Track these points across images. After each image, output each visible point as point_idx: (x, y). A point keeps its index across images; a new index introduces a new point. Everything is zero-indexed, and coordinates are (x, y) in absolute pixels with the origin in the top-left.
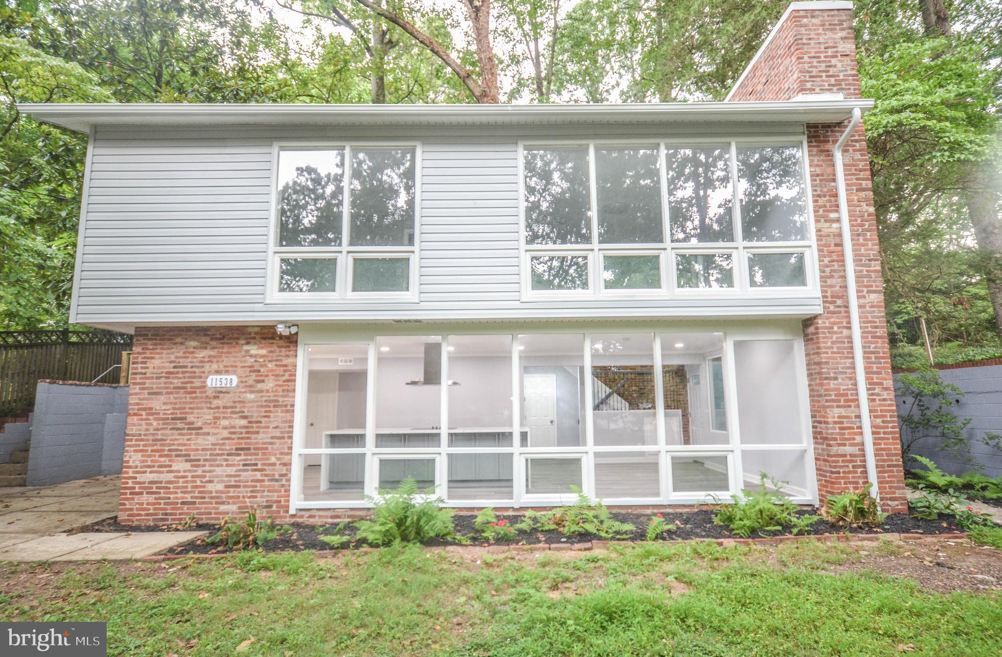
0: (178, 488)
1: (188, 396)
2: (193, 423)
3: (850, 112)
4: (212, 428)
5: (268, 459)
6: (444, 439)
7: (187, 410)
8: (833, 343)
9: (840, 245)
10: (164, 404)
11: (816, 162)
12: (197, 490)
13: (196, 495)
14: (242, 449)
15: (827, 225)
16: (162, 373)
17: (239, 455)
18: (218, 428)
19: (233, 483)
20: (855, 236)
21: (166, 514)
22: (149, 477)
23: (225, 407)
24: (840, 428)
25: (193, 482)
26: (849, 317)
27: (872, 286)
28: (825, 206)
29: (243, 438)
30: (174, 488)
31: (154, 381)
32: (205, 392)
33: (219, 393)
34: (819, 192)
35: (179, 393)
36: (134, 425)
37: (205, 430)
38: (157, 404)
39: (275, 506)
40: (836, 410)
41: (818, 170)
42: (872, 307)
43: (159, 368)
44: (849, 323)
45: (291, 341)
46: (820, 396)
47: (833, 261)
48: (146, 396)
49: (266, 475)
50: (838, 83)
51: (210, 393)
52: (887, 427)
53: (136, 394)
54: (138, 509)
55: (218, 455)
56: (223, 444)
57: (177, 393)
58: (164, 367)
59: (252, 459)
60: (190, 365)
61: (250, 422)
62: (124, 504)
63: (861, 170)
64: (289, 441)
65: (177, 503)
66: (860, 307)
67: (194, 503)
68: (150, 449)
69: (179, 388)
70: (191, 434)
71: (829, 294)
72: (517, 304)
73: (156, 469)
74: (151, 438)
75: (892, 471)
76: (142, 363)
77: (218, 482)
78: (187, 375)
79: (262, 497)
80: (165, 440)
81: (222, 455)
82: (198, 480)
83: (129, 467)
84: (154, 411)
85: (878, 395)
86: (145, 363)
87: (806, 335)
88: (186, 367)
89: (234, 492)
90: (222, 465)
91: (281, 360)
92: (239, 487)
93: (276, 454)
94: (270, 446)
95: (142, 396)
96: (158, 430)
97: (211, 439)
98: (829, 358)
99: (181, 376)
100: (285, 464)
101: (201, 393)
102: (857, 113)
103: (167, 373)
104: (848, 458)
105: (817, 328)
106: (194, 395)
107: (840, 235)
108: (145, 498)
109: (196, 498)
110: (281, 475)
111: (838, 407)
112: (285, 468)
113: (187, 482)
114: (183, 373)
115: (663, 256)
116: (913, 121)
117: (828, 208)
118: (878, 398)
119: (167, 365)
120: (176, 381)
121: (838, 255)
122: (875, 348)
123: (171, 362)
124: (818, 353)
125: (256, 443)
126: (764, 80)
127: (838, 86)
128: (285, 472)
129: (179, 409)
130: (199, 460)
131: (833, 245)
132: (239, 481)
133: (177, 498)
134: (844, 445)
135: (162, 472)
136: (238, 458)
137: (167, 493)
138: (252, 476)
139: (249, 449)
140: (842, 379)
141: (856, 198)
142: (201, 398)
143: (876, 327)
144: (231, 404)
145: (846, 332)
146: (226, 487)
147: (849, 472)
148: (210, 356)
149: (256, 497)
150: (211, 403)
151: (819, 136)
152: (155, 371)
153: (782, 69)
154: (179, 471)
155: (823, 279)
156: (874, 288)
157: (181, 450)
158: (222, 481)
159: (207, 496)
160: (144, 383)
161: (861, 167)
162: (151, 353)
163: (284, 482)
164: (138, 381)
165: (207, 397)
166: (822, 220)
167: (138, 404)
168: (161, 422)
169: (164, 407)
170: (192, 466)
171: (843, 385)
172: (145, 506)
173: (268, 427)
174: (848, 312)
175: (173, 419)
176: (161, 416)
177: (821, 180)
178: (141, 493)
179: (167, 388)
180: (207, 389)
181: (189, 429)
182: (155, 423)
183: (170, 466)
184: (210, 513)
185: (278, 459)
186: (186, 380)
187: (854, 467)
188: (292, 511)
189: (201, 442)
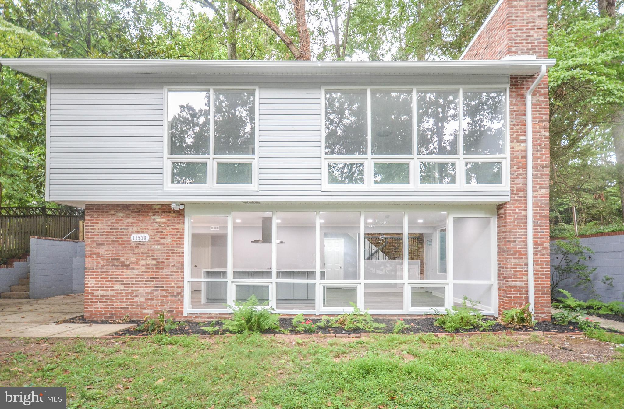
0: (118, 299)
1: (120, 246)
2: (124, 262)
3: (539, 68)
4: (136, 265)
5: (170, 284)
6: (274, 274)
7: (120, 255)
8: (515, 219)
9: (525, 157)
10: (106, 251)
11: (514, 103)
12: (129, 301)
13: (129, 304)
14: (154, 278)
15: (518, 144)
16: (104, 232)
17: (153, 281)
18: (139, 265)
19: (150, 298)
20: (535, 151)
21: (112, 314)
22: (100, 293)
23: (142, 253)
24: (515, 271)
25: (126, 296)
26: (526, 203)
27: (542, 184)
28: (518, 132)
29: (154, 272)
30: (115, 299)
31: (99, 237)
32: (130, 244)
33: (139, 244)
34: (514, 123)
35: (114, 244)
36: (89, 263)
37: (131, 267)
38: (102, 250)
39: (175, 311)
40: (513, 260)
41: (515, 108)
42: (541, 197)
43: (101, 229)
44: (526, 207)
45: (180, 214)
46: (504, 252)
47: (519, 168)
48: (95, 246)
49: (169, 293)
50: (533, 48)
51: (133, 245)
52: (543, 271)
53: (89, 244)
54: (95, 311)
55: (140, 281)
56: (143, 275)
57: (113, 244)
58: (104, 229)
59: (160, 284)
60: (120, 228)
61: (158, 262)
62: (88, 308)
63: (543, 108)
64: (182, 274)
65: (118, 308)
66: (534, 197)
67: (128, 308)
68: (100, 277)
69: (114, 241)
70: (123, 269)
71: (515, 189)
73: (104, 288)
74: (100, 270)
75: (544, 297)
76: (91, 226)
77: (141, 297)
78: (119, 233)
79: (167, 306)
80: (108, 272)
81: (142, 281)
82: (129, 295)
83: (89, 287)
84: (100, 255)
85: (540, 251)
86: (93, 226)
87: (498, 215)
88: (118, 229)
89: (151, 303)
90: (143, 287)
91: (175, 226)
92: (153, 300)
93: (174, 281)
94: (170, 277)
95: (93, 246)
96: (104, 266)
97: (136, 272)
98: (511, 229)
99: (115, 234)
100: (180, 287)
101: (127, 244)
102: (544, 69)
103: (107, 232)
104: (518, 289)
105: (505, 210)
106: (124, 246)
107: (525, 151)
108: (99, 305)
109: (129, 305)
110: (178, 294)
111: (514, 258)
112: (180, 289)
113: (123, 296)
114: (116, 232)
115: (412, 163)
116: (581, 76)
117: (519, 133)
118: (539, 253)
119: (106, 227)
120: (112, 237)
121: (523, 164)
122: (541, 223)
123: (109, 226)
124: (505, 226)
125: (162, 275)
126: (485, 46)
127: (533, 50)
128: (180, 292)
129: (115, 254)
130: (129, 284)
131: (520, 157)
132: (154, 296)
133: (117, 305)
134: (516, 281)
135: (108, 291)
136: (152, 283)
137: (112, 302)
138: (160, 293)
139: (158, 278)
140: (519, 242)
141: (538, 127)
142: (128, 247)
143: (543, 210)
144: (147, 252)
145: (523, 213)
146: (146, 299)
147: (517, 297)
148: (132, 223)
149: (164, 306)
150: (134, 250)
151: (517, 85)
152: (99, 231)
153: (497, 38)
154: (118, 290)
155: (512, 179)
156: (544, 186)
157: (118, 278)
158: (143, 296)
159: (135, 304)
160: (94, 238)
161: (543, 106)
162: (96, 220)
163: (180, 297)
164: (90, 237)
165: (131, 247)
166: (515, 141)
167: (91, 251)
168: (105, 261)
169: (106, 253)
170: (125, 287)
171: (519, 245)
172: (99, 309)
173: (169, 266)
174: (526, 200)
175: (112, 260)
176: (105, 258)
177: (516, 115)
178: (97, 302)
179: (107, 241)
180: (131, 242)
181: (122, 266)
182: (102, 262)
183: (113, 287)
184: (138, 314)
185: (176, 284)
186: (118, 237)
187: (521, 294)
188: (185, 314)
189: (129, 273)
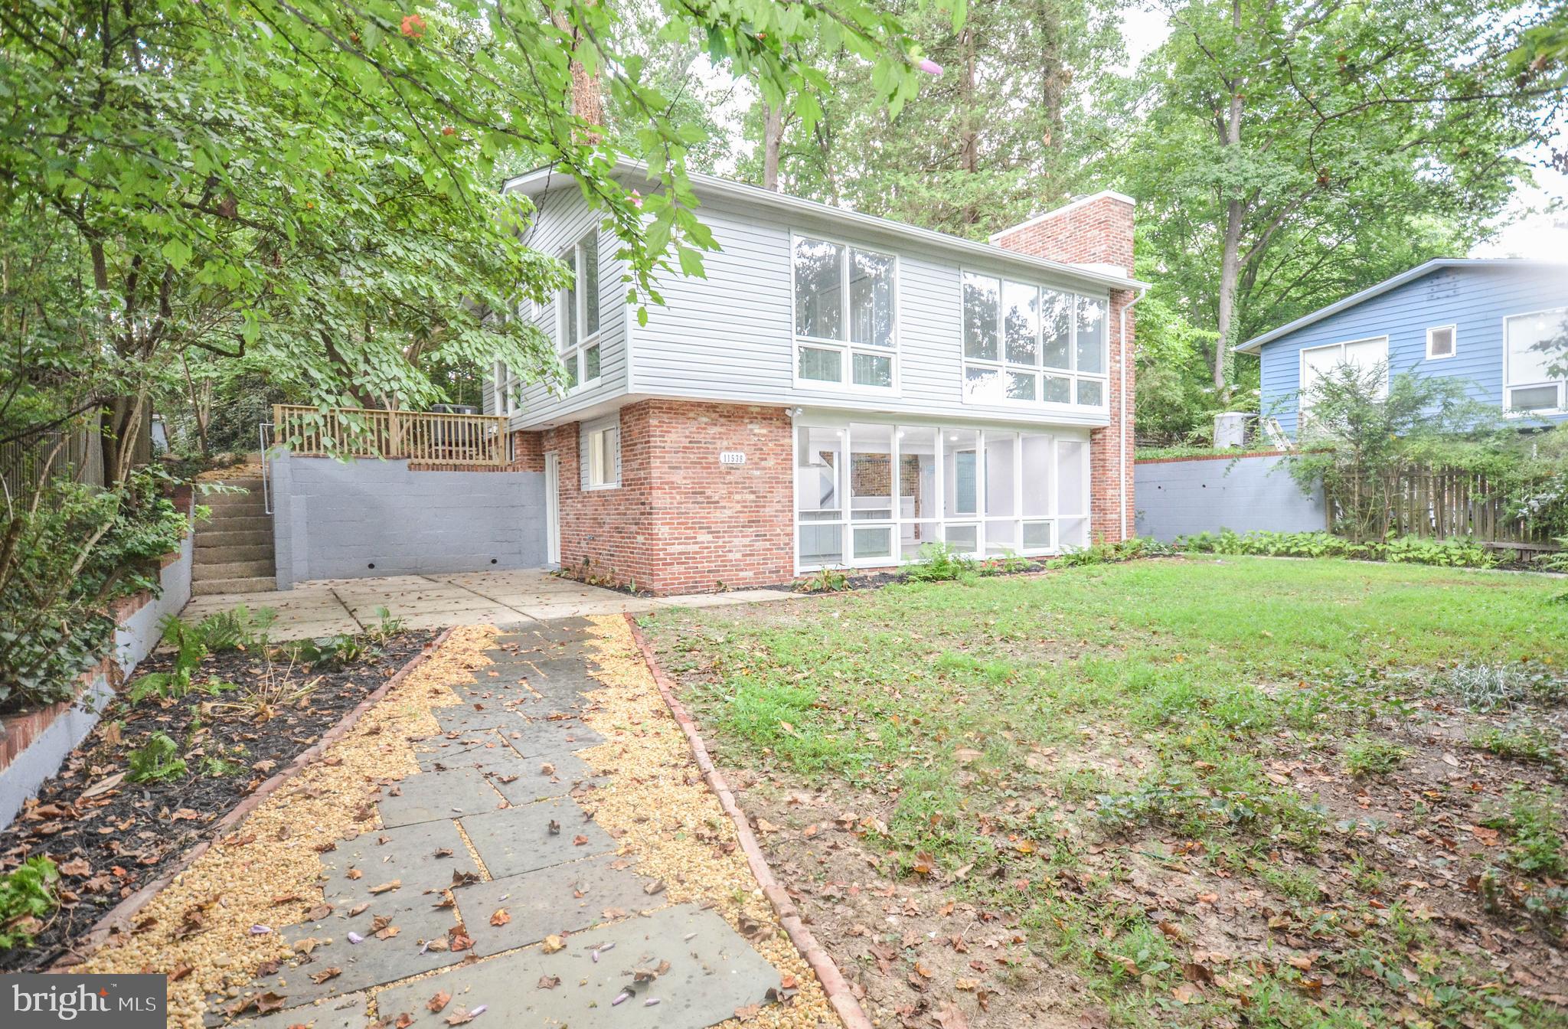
0: (704, 557)
1: (705, 471)
2: (711, 497)
4: (727, 502)
5: (774, 530)
7: (705, 485)
8: (1111, 446)
9: (1120, 379)
10: (684, 478)
11: (1113, 318)
12: (720, 559)
13: (720, 563)
14: (753, 522)
15: (1115, 364)
16: (679, 447)
17: (751, 527)
18: (732, 502)
19: (748, 552)
20: (1126, 373)
21: (697, 581)
22: (677, 548)
23: (736, 483)
25: (716, 552)
26: (1120, 429)
27: (1130, 409)
29: (753, 512)
30: (700, 558)
31: (673, 455)
32: (719, 468)
33: (731, 469)
34: (1113, 340)
35: (696, 468)
36: (658, 498)
37: (721, 504)
38: (678, 477)
39: (783, 571)
41: (1114, 324)
42: (1129, 421)
43: (675, 442)
44: (1120, 433)
45: (786, 422)
47: (1116, 390)
48: (667, 470)
49: (774, 545)
51: (723, 469)
52: (1130, 502)
53: (658, 467)
54: (671, 578)
55: (734, 527)
56: (738, 517)
57: (694, 468)
58: (680, 442)
59: (762, 530)
60: (703, 440)
61: (757, 497)
62: (660, 573)
64: (790, 514)
65: (705, 571)
66: (1126, 422)
67: (720, 570)
68: (676, 521)
69: (695, 463)
70: (710, 508)
71: (1112, 413)
72: (959, 405)
73: (683, 540)
74: (676, 511)
75: (1131, 529)
76: (660, 436)
77: (737, 551)
78: (702, 450)
79: (772, 564)
80: (688, 513)
81: (738, 527)
82: (720, 550)
83: (659, 539)
84: (676, 485)
85: (1128, 481)
86: (664, 436)
87: (1093, 440)
88: (700, 442)
89: (751, 560)
90: (738, 537)
91: (779, 441)
92: (753, 555)
93: (781, 526)
94: (775, 519)
95: (663, 470)
96: (681, 503)
97: (728, 512)
98: (1109, 456)
99: (696, 451)
100: (787, 535)
101: (715, 468)
103: (684, 447)
104: (1114, 522)
105: (1101, 436)
106: (709, 471)
107: (1120, 372)
108: (676, 568)
109: (721, 566)
110: (785, 544)
111: (1111, 489)
112: (787, 538)
113: (711, 552)
114: (698, 448)
115: (1037, 376)
117: (1116, 352)
119: (683, 439)
120: (692, 456)
121: (1118, 386)
122: (1129, 451)
123: (687, 437)
124: (1098, 453)
125: (764, 516)
127: (1124, 264)
128: (788, 541)
129: (698, 483)
130: (719, 532)
131: (1116, 379)
132: (754, 550)
133: (703, 567)
134: (1112, 513)
135: (689, 544)
136: (751, 530)
137: (695, 563)
138: (763, 545)
139: (759, 522)
140: (1115, 471)
141: (1127, 346)
142: (716, 473)
143: (1130, 437)
144: (742, 480)
145: (1118, 439)
146: (743, 555)
147: (1113, 531)
148: (720, 433)
149: (768, 564)
150: (724, 478)
151: (1115, 300)
152: (673, 445)
154: (703, 542)
155: (1111, 402)
156: (1131, 411)
157: (703, 523)
158: (740, 551)
159: (729, 564)
160: (665, 457)
161: (1131, 324)
162: (668, 427)
163: (787, 550)
164: (659, 454)
165: (721, 472)
166: (1114, 360)
167: (660, 478)
168: (683, 496)
169: (684, 481)
170: (714, 537)
171: (1114, 474)
172: (677, 576)
173: (772, 502)
174: (1120, 426)
175: (693, 493)
176: (683, 490)
177: (1114, 331)
178: (672, 564)
179: (685, 462)
180: (720, 465)
181: (708, 503)
182: (678, 497)
183: (695, 538)
184: (733, 579)
185: (782, 530)
186: (702, 455)
187: (1113, 525)
188: (797, 574)
189: (719, 515)
